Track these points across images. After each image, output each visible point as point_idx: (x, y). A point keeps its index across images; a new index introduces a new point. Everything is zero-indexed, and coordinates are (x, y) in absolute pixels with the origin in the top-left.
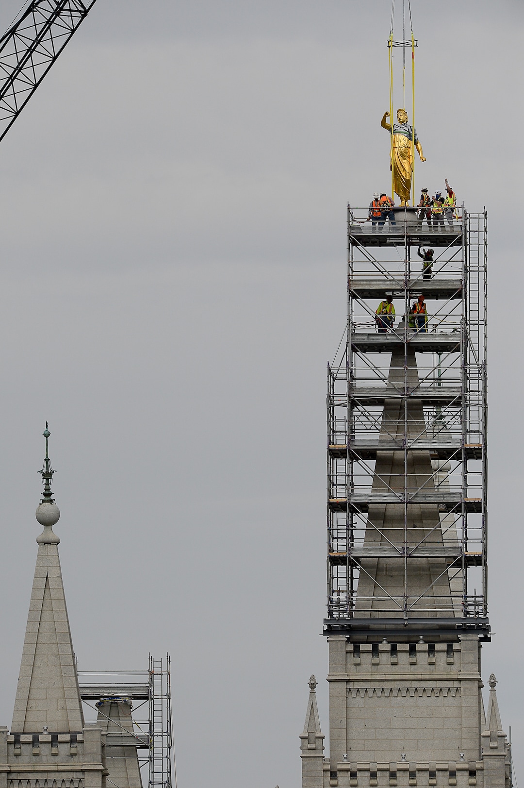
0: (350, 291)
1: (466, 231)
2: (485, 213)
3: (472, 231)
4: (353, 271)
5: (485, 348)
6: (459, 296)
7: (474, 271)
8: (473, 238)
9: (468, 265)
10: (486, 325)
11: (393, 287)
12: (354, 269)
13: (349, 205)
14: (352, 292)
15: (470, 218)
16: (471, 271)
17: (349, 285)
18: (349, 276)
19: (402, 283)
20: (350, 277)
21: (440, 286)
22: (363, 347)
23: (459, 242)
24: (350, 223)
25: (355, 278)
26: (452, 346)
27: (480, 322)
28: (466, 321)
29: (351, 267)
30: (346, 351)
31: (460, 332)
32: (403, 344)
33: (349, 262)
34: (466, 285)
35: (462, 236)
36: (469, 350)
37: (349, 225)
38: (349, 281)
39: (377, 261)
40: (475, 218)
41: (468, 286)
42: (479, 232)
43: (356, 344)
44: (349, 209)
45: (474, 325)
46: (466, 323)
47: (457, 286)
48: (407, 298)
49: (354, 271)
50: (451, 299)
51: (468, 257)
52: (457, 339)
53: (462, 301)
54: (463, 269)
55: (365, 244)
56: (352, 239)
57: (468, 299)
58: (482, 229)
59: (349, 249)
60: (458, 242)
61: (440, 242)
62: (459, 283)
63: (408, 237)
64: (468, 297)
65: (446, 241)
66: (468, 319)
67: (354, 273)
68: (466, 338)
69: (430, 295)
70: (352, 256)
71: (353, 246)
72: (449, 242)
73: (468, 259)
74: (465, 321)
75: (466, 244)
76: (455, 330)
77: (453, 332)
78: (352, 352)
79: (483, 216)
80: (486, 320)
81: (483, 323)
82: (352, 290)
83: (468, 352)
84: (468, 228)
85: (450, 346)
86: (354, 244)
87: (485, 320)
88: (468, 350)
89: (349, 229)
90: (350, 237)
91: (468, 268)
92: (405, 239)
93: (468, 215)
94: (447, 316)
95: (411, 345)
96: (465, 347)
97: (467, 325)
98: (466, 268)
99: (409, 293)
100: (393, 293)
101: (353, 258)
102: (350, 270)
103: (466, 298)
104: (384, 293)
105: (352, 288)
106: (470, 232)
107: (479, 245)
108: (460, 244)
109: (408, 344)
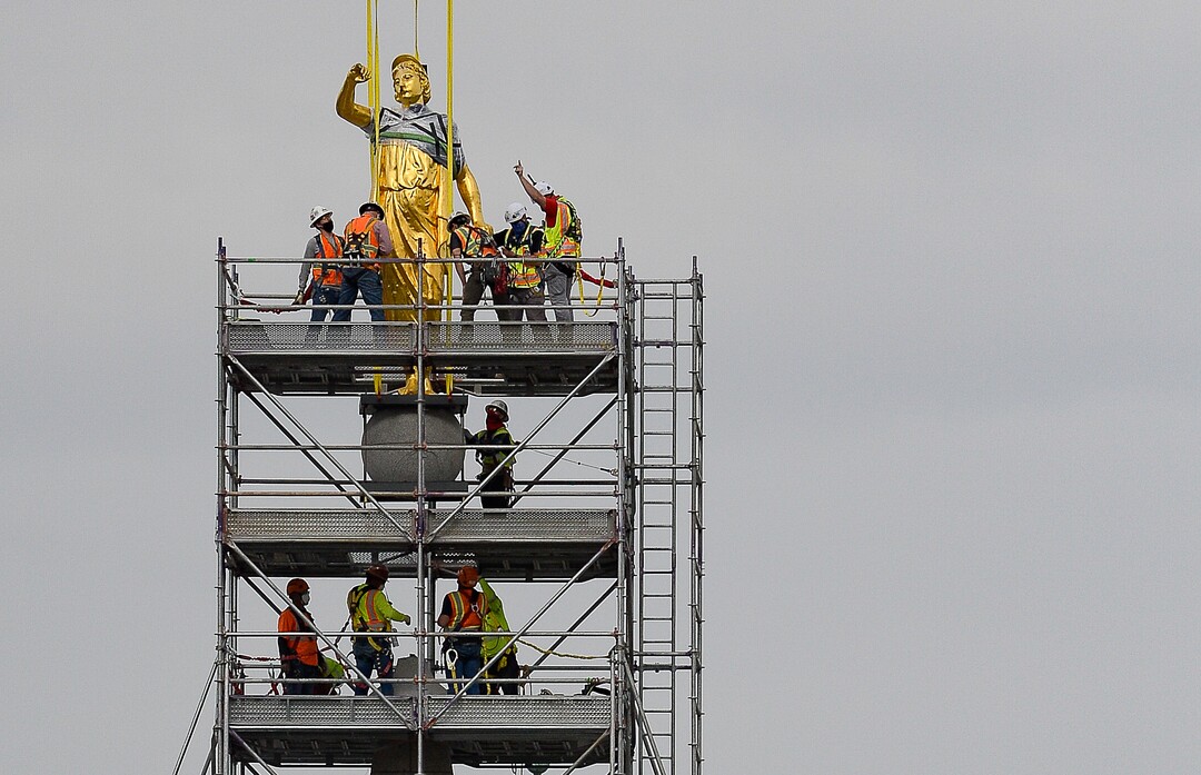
0: (225, 548)
1: (630, 343)
2: (697, 281)
3: (651, 343)
4: (237, 481)
5: (696, 747)
6: (607, 568)
7: (657, 482)
8: (653, 368)
9: (637, 462)
10: (699, 669)
11: (379, 536)
12: (242, 473)
13: (222, 250)
14: (232, 551)
15: (646, 296)
16: (649, 482)
17: (222, 529)
18: (222, 495)
19: (407, 524)
20: (227, 499)
21: (537, 533)
22: (270, 743)
23: (606, 382)
24: (228, 313)
25: (245, 504)
26: (580, 745)
27: (680, 661)
28: (630, 655)
29: (228, 467)
30: (212, 757)
31: (607, 692)
32: (412, 735)
33: (223, 449)
34: (629, 531)
35: (614, 362)
36: (641, 758)
37: (225, 318)
38: (224, 516)
39: (322, 443)
40: (662, 296)
41: (637, 533)
42: (674, 344)
43: (245, 734)
44: (223, 262)
45: (657, 668)
46: (630, 660)
47: (599, 533)
48: (425, 575)
49: (240, 481)
50: (580, 580)
51: (637, 432)
52: (602, 718)
53: (616, 584)
54: (621, 473)
55: (279, 385)
56: (235, 367)
57: (636, 580)
58: (685, 334)
59: (222, 402)
60: (601, 381)
61: (540, 380)
62: (604, 523)
63: (428, 361)
64: (637, 571)
65: (562, 377)
66: (636, 648)
67: (242, 488)
68: (632, 716)
69: (506, 564)
70: (235, 427)
71: (236, 391)
72: (570, 381)
73: (637, 441)
74: (628, 656)
75: (630, 389)
76: (592, 686)
77: (584, 692)
78: (234, 762)
79: (687, 290)
80: (699, 653)
81: (687, 661)
82: (235, 547)
83: (635, 765)
84: (637, 333)
85: (574, 743)
86: (241, 384)
87: (695, 654)
88: (636, 757)
89: (222, 332)
90: (225, 361)
91: (637, 472)
92: (418, 369)
93: (637, 287)
94: (564, 637)
95: (437, 738)
96: (626, 746)
97: (634, 668)
98: (629, 470)
99: (433, 557)
100: (375, 557)
101: (236, 436)
102: (227, 476)
103: (629, 575)
104: (345, 558)
105: (237, 537)
106: (643, 344)
107: (675, 390)
108: (612, 387)
109: (430, 735)
